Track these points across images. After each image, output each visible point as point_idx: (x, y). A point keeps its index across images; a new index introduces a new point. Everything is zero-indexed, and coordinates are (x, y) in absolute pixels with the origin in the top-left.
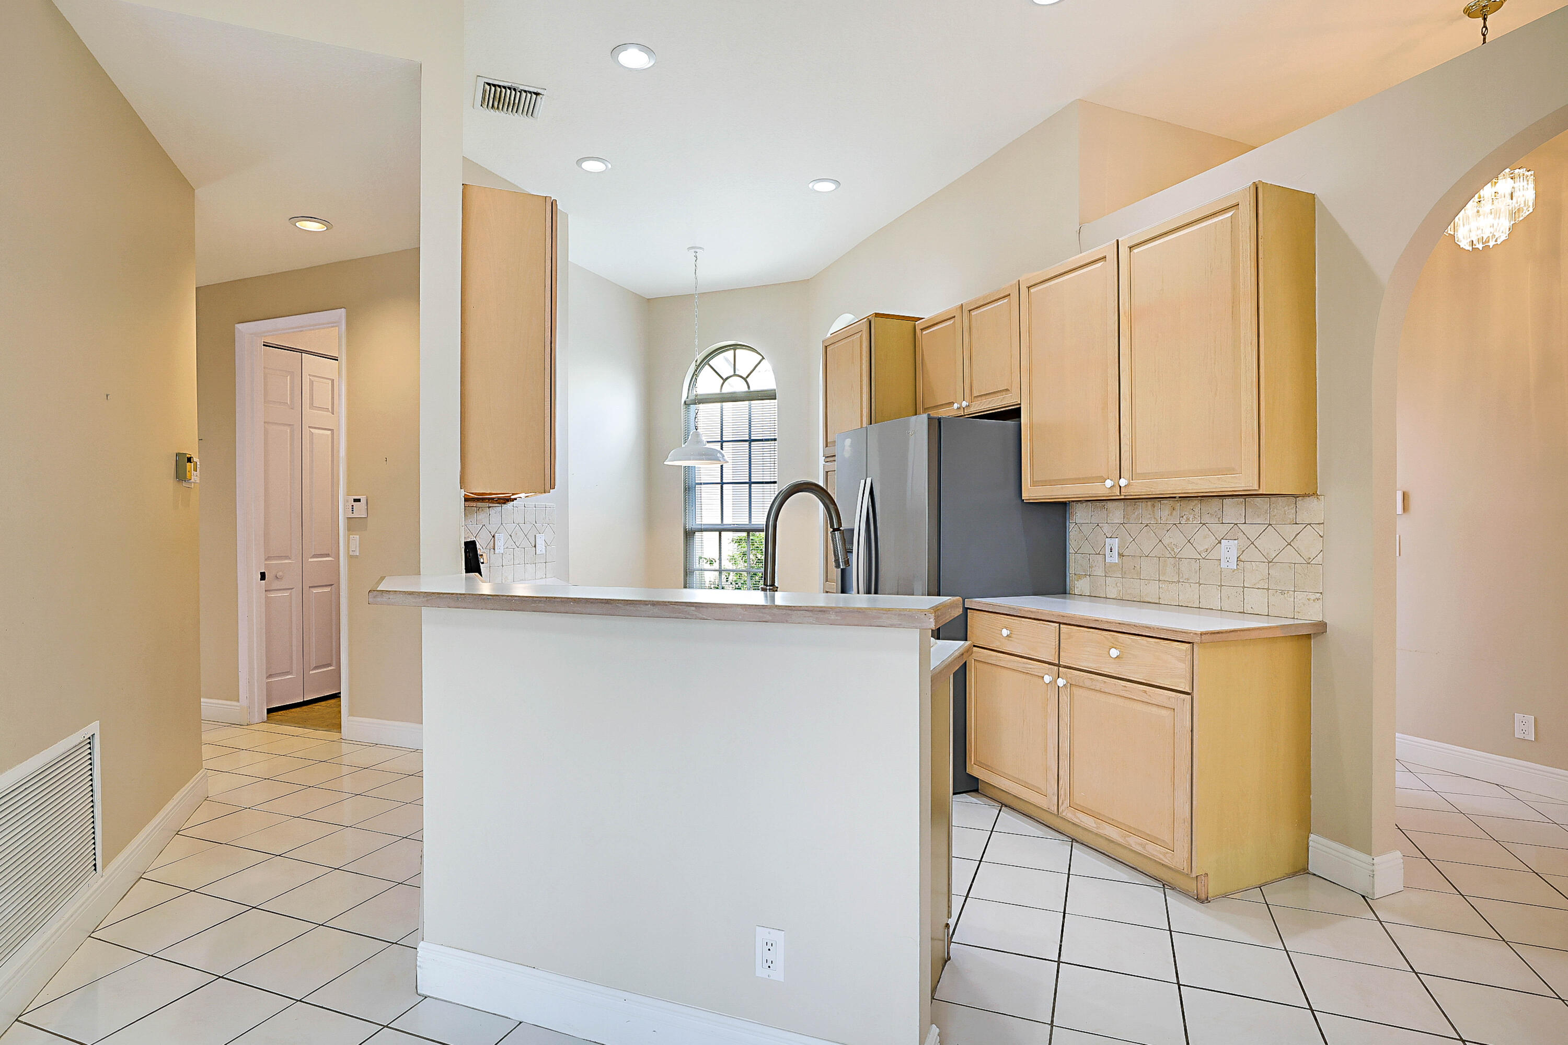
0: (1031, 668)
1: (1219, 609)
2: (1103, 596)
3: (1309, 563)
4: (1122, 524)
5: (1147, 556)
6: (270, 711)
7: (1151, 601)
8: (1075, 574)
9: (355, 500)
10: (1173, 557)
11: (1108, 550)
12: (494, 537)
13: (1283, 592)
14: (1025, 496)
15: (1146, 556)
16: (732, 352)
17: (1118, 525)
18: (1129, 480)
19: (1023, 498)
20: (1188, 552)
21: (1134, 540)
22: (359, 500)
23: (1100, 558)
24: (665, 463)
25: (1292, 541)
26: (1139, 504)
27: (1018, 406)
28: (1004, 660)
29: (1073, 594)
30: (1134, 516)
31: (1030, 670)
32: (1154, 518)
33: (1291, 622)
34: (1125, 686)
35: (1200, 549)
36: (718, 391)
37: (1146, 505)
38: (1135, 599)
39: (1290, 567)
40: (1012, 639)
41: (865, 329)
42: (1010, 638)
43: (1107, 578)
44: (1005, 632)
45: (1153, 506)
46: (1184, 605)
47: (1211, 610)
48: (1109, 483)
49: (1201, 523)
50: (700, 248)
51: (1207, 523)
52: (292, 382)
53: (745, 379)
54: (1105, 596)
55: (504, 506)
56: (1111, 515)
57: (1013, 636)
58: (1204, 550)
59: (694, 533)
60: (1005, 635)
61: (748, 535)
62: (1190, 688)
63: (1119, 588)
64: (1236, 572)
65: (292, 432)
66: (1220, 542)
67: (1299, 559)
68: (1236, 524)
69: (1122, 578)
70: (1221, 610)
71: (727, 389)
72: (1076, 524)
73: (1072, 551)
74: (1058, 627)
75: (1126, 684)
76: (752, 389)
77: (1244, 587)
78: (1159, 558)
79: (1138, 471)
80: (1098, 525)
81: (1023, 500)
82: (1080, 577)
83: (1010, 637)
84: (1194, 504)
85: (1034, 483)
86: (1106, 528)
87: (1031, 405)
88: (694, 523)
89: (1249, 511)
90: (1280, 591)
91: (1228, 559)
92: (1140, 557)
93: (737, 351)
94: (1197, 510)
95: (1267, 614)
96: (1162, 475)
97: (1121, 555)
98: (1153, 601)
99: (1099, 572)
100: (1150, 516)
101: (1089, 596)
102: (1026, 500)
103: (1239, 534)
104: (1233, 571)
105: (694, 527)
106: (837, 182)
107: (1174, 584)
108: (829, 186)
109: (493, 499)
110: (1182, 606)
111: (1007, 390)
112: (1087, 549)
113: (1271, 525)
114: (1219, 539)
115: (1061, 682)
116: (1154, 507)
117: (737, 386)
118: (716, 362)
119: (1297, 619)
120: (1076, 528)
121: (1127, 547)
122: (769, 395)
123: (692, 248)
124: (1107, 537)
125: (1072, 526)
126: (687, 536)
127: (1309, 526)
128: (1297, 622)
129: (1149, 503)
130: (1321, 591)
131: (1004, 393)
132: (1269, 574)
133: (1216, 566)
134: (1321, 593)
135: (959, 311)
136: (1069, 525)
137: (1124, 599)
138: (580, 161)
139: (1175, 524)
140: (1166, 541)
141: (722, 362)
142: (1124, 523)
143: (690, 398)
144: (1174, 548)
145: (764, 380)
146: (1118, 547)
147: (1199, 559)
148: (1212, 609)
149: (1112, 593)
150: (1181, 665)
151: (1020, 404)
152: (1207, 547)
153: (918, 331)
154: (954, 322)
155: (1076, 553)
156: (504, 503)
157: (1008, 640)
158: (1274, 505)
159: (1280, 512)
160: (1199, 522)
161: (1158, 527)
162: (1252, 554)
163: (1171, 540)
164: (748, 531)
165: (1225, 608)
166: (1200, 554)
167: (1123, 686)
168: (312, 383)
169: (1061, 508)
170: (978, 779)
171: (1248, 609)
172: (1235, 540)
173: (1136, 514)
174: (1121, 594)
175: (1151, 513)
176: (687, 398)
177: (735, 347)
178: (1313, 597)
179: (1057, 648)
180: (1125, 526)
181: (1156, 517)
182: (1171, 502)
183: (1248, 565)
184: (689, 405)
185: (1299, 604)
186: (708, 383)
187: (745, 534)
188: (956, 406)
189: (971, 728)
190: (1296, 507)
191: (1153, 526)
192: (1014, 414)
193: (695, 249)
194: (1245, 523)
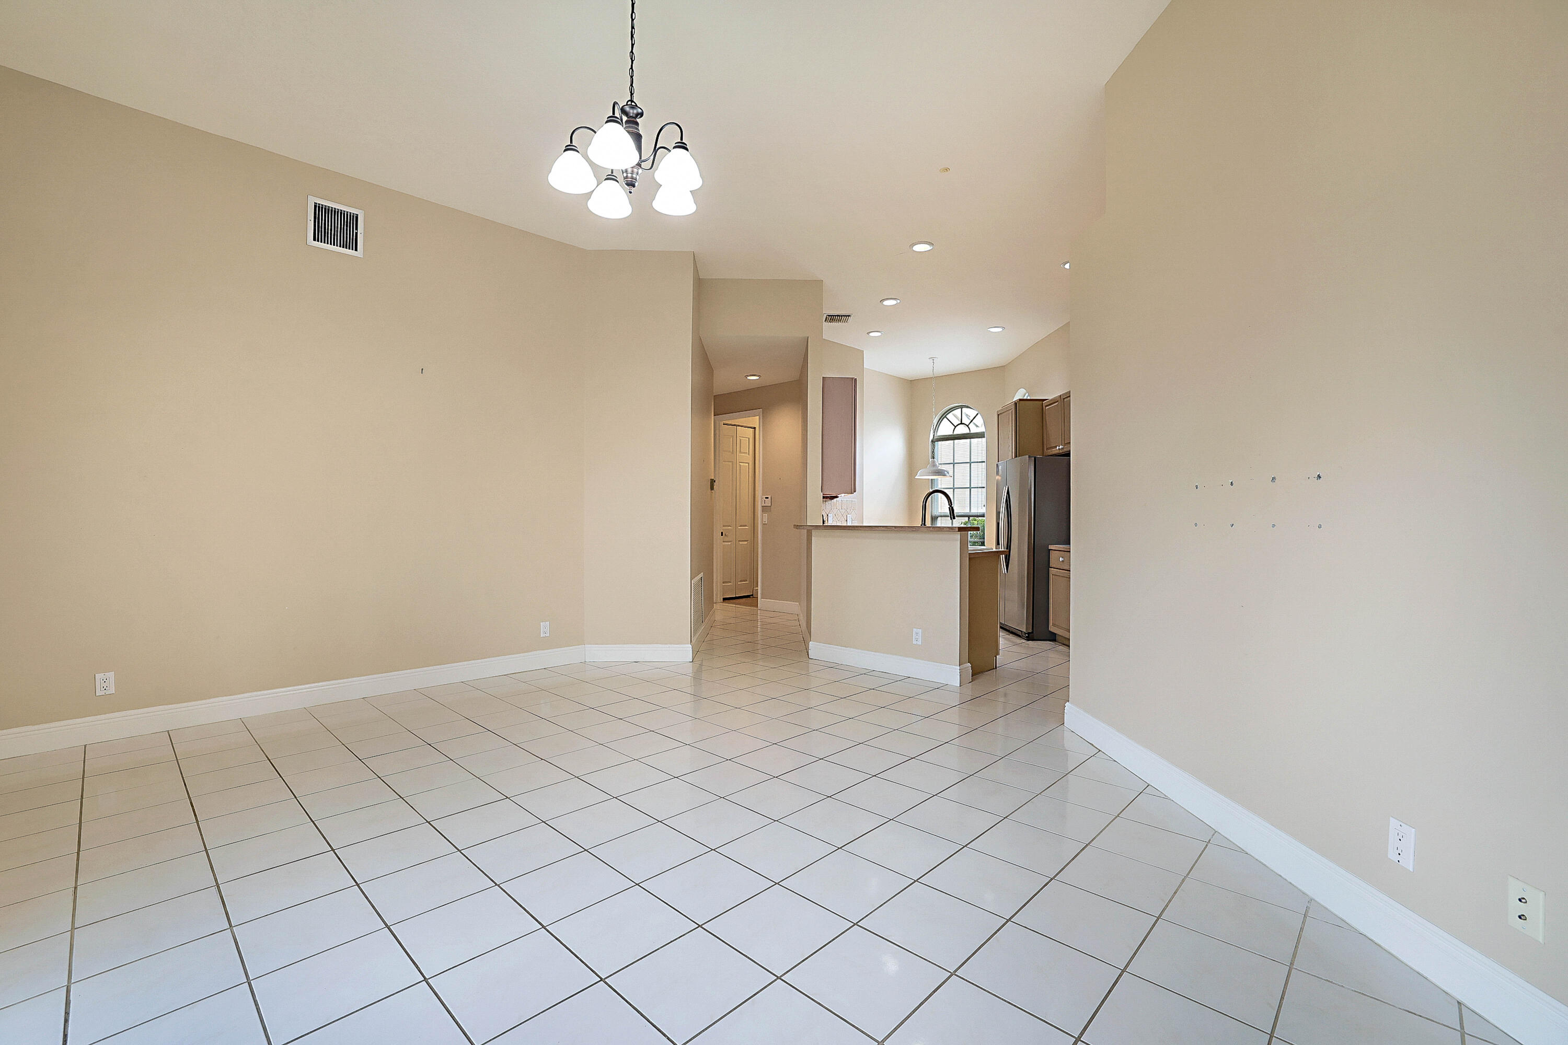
6: (724, 599)
9: (766, 498)
12: (828, 515)
16: (960, 409)
22: (767, 498)
24: (916, 477)
36: (951, 434)
41: (1013, 407)
44: (1061, 559)
50: (935, 357)
52: (733, 439)
53: (968, 426)
55: (832, 501)
59: (937, 518)
60: (1061, 561)
65: (733, 464)
71: (957, 432)
76: (971, 432)
83: (1063, 561)
93: (963, 409)
106: (1003, 328)
108: (1000, 330)
109: (828, 497)
117: (961, 430)
118: (950, 416)
122: (980, 435)
123: (932, 358)
135: (1060, 396)
138: (868, 333)
141: (954, 416)
143: (935, 438)
145: (979, 426)
153: (1044, 407)
156: (833, 499)
157: (1062, 563)
164: (969, 517)
168: (740, 440)
170: (1056, 634)
176: (933, 438)
177: (961, 407)
184: (934, 442)
186: (945, 429)
188: (1058, 447)
189: (1051, 608)
193: (933, 359)
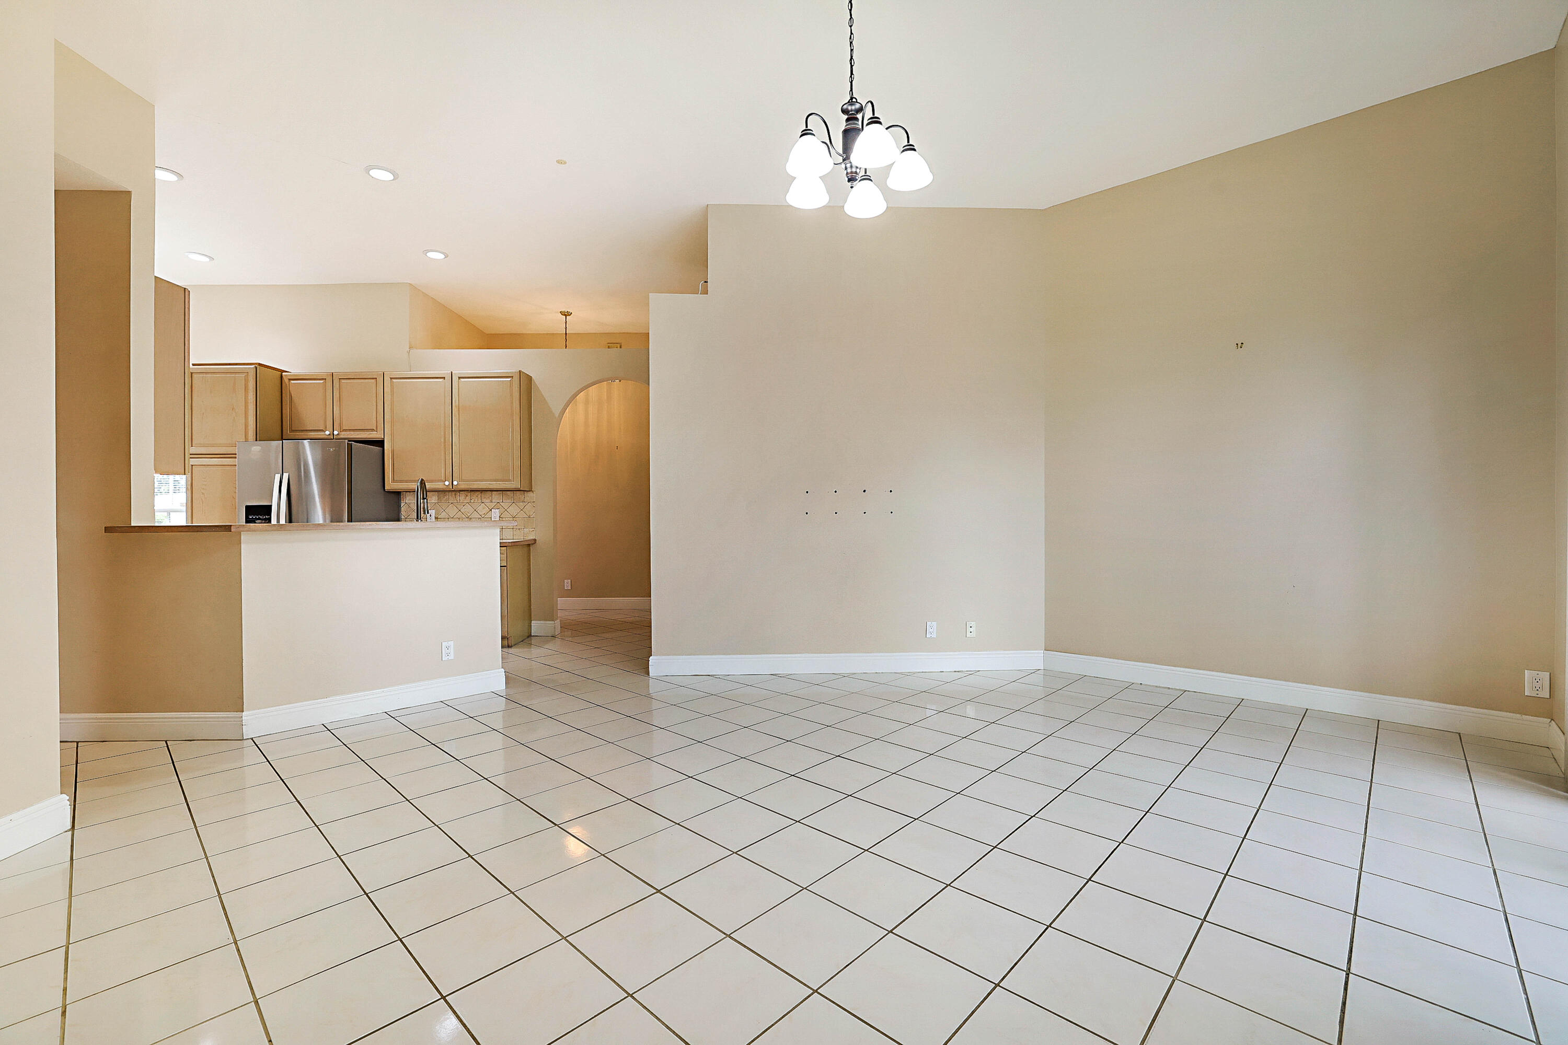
3: (530, 517)
10: (467, 518)
13: (519, 529)
14: (387, 488)
18: (458, 482)
25: (523, 508)
27: (382, 440)
30: (444, 499)
32: (456, 500)
33: (512, 541)
41: (252, 373)
48: (446, 483)
51: (484, 502)
58: (483, 513)
66: (491, 510)
67: (525, 516)
68: (498, 502)
77: (502, 527)
78: (458, 518)
79: (463, 478)
81: (386, 490)
84: (477, 494)
85: (395, 481)
87: (392, 441)
89: (504, 496)
94: (478, 496)
103: (500, 506)
106: (212, 259)
111: (373, 429)
113: (514, 502)
127: (530, 502)
128: (514, 541)
131: (370, 431)
134: (534, 527)
135: (330, 377)
139: (468, 503)
140: (463, 510)
144: (468, 513)
147: (481, 518)
151: (384, 438)
153: (285, 379)
154: (324, 382)
158: (515, 494)
159: (518, 497)
160: (480, 501)
161: (459, 504)
162: (506, 515)
163: (466, 510)
166: (481, 515)
169: (397, 494)
172: (498, 509)
175: (454, 497)
182: (466, 493)
190: (524, 495)
191: (455, 504)
192: (380, 443)
194: (502, 502)
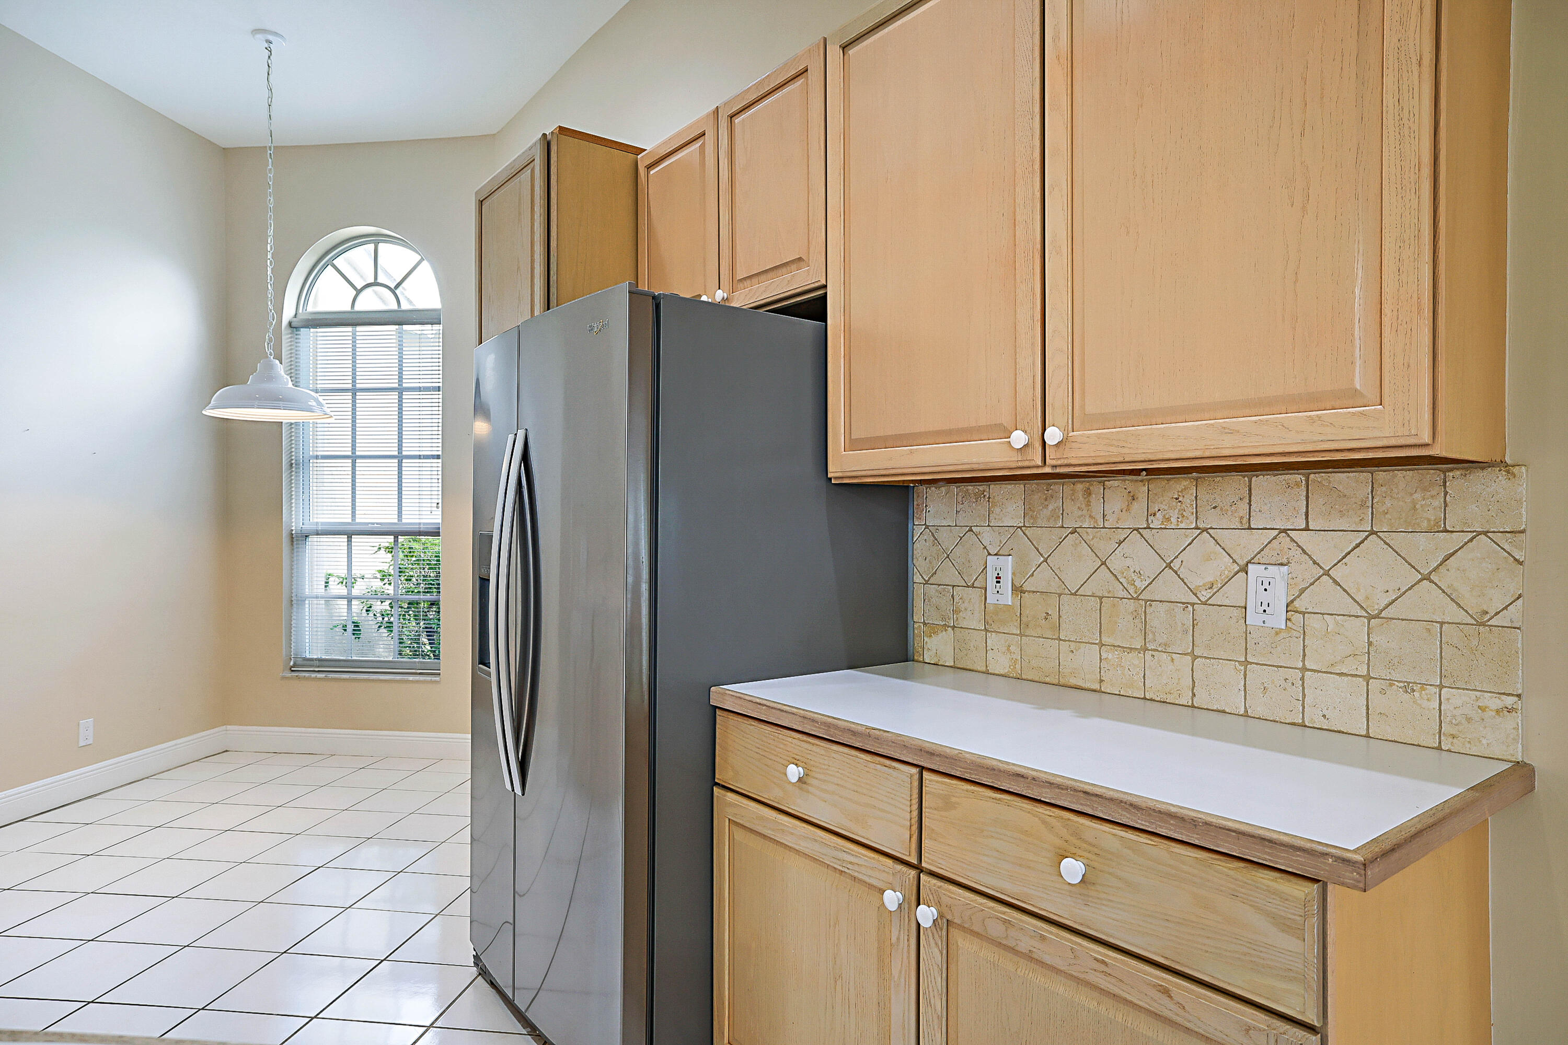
0: (851, 863)
1: (1242, 712)
2: (979, 669)
3: (1483, 624)
4: (1020, 527)
5: (1075, 594)
7: (1083, 685)
8: (924, 624)
10: (1133, 598)
11: (991, 581)
13: (1408, 688)
14: (834, 470)
15: (1072, 594)
16: (372, 245)
17: (1012, 530)
18: (1064, 430)
19: (829, 476)
20: (1169, 588)
21: (1046, 560)
23: (975, 594)
25: (1434, 570)
26: (1057, 487)
27: (821, 292)
28: (792, 834)
29: (920, 662)
30: (1047, 512)
31: (849, 866)
32: (1091, 516)
34: (1103, 962)
35: (1195, 582)
36: (348, 308)
37: (1073, 490)
38: (1047, 680)
39: (1429, 630)
40: (810, 788)
41: (540, 155)
42: (804, 786)
43: (989, 635)
44: (794, 773)
45: (1088, 493)
46: (1158, 699)
47: (1221, 715)
48: (1019, 438)
49: (1197, 528)
50: (276, 34)
51: (1211, 528)
53: (392, 291)
54: (984, 669)
56: (997, 510)
57: (810, 780)
58: (1204, 585)
59: (306, 538)
60: (794, 779)
61: (396, 540)
62: (1318, 1016)
63: (1014, 657)
64: (1283, 635)
66: (1244, 570)
67: (1453, 613)
68: (1285, 531)
69: (1021, 635)
70: (1246, 715)
71: (362, 304)
72: (927, 527)
73: (917, 579)
74: (917, 777)
75: (1107, 956)
76: (404, 306)
77: (1304, 669)
78: (1101, 598)
79: (1089, 409)
80: (971, 530)
81: (830, 479)
82: (933, 629)
83: (805, 783)
84: (1180, 487)
85: (854, 444)
86: (987, 536)
87: (847, 288)
88: (306, 522)
89: (1317, 502)
90: (1402, 685)
91: (1265, 607)
92: (1060, 595)
93: (381, 245)
94: (1188, 499)
95: (1364, 733)
96: (1148, 417)
97: (1017, 590)
98: (1087, 685)
99: (973, 620)
100: (1080, 513)
101: (951, 667)
102: (836, 478)
103: (1291, 553)
104: (1277, 634)
105: (307, 527)
107: (1134, 654)
110: (1151, 700)
111: (800, 259)
112: (948, 575)
113: (1376, 533)
114: (1242, 562)
115: (926, 914)
116: (1090, 494)
117: (378, 301)
118: (345, 260)
119: (1449, 751)
120: (927, 535)
121: (1032, 575)
122: (430, 318)
123: (260, 31)
124: (989, 554)
125: (918, 530)
126: (292, 541)
127: (1483, 536)
129: (1080, 487)
130: (1520, 692)
131: (794, 267)
132: (1370, 644)
133: (1234, 620)
134: (1519, 696)
135: (711, 121)
136: (913, 530)
137: (1024, 677)
139: (1137, 529)
140: (1115, 563)
141: (354, 262)
142: (1024, 526)
143: (298, 318)
144: (1135, 578)
145: (423, 293)
146: (1013, 574)
147: (1193, 604)
148: (1224, 712)
149: (1000, 663)
150: (1290, 943)
151: (825, 287)
152: (1211, 579)
153: (642, 169)
154: (703, 144)
155: (927, 583)
157: (801, 789)
158: (1384, 489)
159: (1401, 503)
160: (1193, 526)
161: (1098, 535)
162: (1324, 597)
163: (1128, 562)
164: (396, 535)
165: (1258, 709)
166: (1195, 595)
167: (1096, 959)
169: (900, 494)
171: (1313, 717)
172: (1282, 564)
173: (1051, 507)
174: (1018, 667)
175: (1083, 506)
176: (295, 316)
177: (376, 239)
178: (1494, 703)
179: (915, 827)
180: (1027, 532)
181: (1093, 514)
182: (1129, 483)
183: (1314, 622)
184: (297, 328)
185: (1454, 716)
186: (330, 294)
187: (391, 539)
189: (723, 955)
190: (1446, 493)
191: (1087, 533)
192: (814, 306)
193: (265, 34)
194: (1307, 529)
